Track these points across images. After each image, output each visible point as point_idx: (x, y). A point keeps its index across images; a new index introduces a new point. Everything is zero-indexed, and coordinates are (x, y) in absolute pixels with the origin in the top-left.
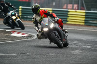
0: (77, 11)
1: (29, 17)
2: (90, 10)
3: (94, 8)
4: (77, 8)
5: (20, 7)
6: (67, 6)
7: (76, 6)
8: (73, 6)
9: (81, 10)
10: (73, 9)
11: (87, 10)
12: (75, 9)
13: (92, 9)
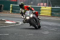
0: (46, 7)
1: (16, 11)
2: (54, 7)
3: (57, 5)
4: (46, 5)
5: (11, 5)
6: (40, 4)
7: (45, 4)
8: (44, 4)
9: (48, 6)
10: (43, 6)
11: (52, 7)
12: (45, 6)
13: (55, 6)
